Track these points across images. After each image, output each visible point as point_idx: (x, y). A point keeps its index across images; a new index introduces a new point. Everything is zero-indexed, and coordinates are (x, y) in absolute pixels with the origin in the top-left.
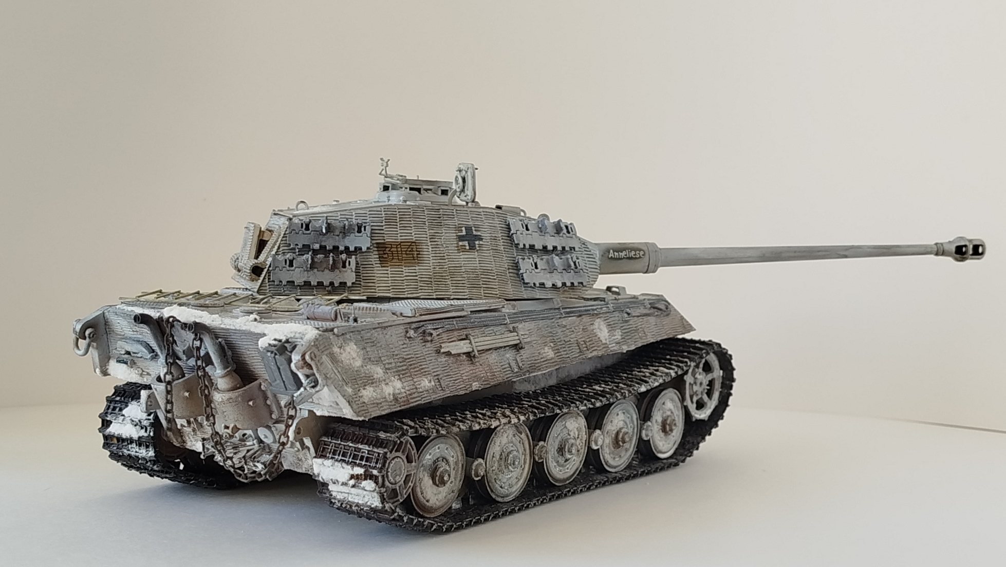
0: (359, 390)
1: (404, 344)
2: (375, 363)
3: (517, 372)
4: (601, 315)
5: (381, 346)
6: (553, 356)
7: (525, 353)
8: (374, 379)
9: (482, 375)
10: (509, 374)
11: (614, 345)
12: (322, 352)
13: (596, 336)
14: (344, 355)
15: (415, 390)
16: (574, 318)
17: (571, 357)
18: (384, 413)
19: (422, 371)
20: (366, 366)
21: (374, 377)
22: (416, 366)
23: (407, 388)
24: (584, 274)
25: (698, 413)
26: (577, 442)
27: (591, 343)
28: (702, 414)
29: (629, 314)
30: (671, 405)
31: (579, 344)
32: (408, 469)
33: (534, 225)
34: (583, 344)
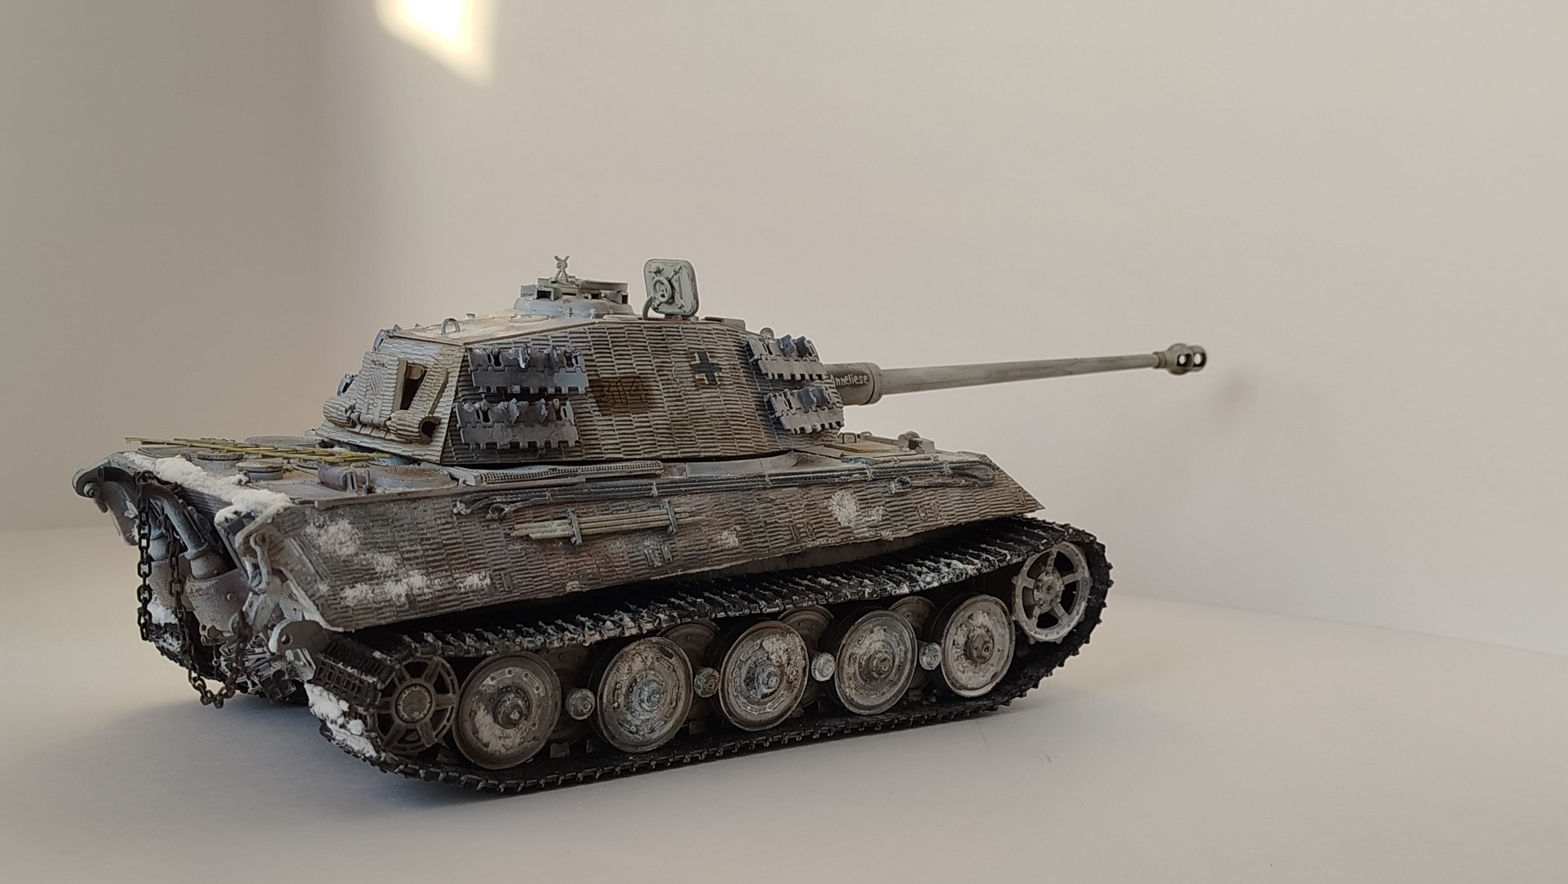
0: (342, 589)
1: (447, 523)
2: (384, 550)
3: (658, 568)
4: (850, 485)
5: (402, 526)
6: (737, 544)
7: (684, 539)
8: (376, 573)
9: (589, 571)
10: (643, 569)
11: (866, 529)
12: (286, 533)
13: (831, 516)
14: (324, 538)
15: (451, 591)
16: (795, 488)
17: (771, 547)
18: (383, 622)
20: (365, 555)
21: (377, 570)
22: (462, 555)
23: (438, 587)
24: (839, 410)
25: (1042, 632)
26: (785, 669)
27: (818, 526)
28: (1050, 633)
29: (905, 484)
30: (987, 619)
31: (794, 527)
32: (438, 703)
33: (774, 346)
34: (801, 528)
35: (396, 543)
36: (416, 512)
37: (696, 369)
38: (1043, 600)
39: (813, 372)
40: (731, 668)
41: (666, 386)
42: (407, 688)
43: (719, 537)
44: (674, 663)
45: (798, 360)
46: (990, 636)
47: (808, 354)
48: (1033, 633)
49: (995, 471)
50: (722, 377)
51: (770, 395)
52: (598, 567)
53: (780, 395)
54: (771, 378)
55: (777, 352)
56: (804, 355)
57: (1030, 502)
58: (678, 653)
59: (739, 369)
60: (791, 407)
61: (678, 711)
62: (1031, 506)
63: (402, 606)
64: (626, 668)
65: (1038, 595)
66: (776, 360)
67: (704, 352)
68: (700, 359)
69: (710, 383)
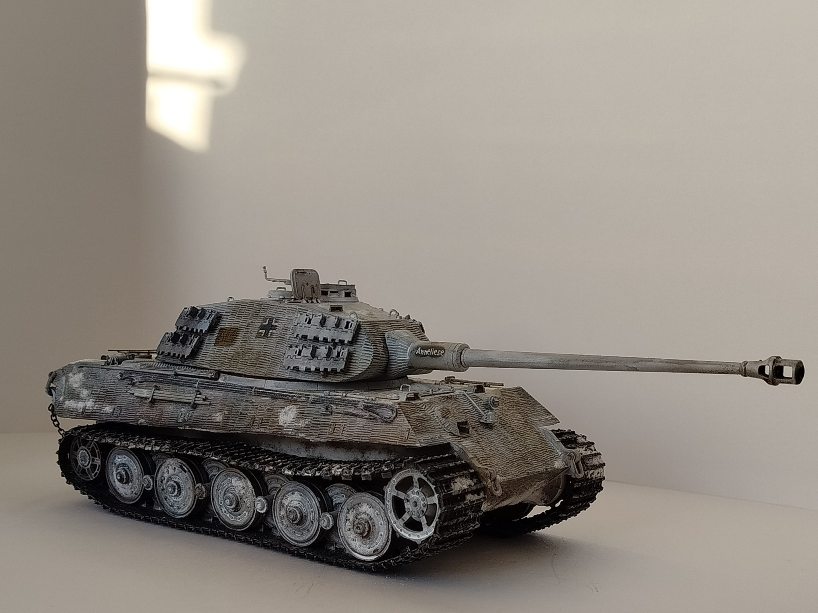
0: (66, 400)
1: (114, 382)
2: (88, 388)
3: (180, 422)
5: (99, 379)
6: (221, 420)
7: (199, 412)
8: (79, 397)
9: (152, 417)
12: (64, 374)
13: (277, 418)
15: (98, 411)
19: (113, 401)
20: (81, 388)
22: (111, 397)
23: (95, 408)
24: (344, 362)
25: (407, 531)
26: (244, 499)
27: (266, 421)
28: (413, 535)
29: (327, 409)
30: (370, 510)
31: (254, 419)
32: (93, 460)
33: (316, 320)
34: (256, 420)
35: (93, 386)
36: (107, 375)
37: (262, 327)
38: (411, 510)
39: (337, 338)
40: (215, 488)
41: (245, 335)
42: (81, 450)
43: (214, 415)
44: (187, 476)
45: (330, 330)
46: (369, 521)
47: (343, 328)
48: (399, 530)
49: (395, 414)
50: (274, 333)
51: (289, 345)
52: (156, 416)
53: (297, 347)
54: (295, 336)
55: (316, 323)
56: (340, 327)
57: (411, 440)
58: (189, 471)
59: (289, 330)
60: (300, 354)
61: (190, 502)
62: (411, 442)
63: (80, 413)
64: (166, 470)
65: (407, 505)
66: (310, 327)
67: (273, 319)
68: (268, 323)
69: (264, 336)
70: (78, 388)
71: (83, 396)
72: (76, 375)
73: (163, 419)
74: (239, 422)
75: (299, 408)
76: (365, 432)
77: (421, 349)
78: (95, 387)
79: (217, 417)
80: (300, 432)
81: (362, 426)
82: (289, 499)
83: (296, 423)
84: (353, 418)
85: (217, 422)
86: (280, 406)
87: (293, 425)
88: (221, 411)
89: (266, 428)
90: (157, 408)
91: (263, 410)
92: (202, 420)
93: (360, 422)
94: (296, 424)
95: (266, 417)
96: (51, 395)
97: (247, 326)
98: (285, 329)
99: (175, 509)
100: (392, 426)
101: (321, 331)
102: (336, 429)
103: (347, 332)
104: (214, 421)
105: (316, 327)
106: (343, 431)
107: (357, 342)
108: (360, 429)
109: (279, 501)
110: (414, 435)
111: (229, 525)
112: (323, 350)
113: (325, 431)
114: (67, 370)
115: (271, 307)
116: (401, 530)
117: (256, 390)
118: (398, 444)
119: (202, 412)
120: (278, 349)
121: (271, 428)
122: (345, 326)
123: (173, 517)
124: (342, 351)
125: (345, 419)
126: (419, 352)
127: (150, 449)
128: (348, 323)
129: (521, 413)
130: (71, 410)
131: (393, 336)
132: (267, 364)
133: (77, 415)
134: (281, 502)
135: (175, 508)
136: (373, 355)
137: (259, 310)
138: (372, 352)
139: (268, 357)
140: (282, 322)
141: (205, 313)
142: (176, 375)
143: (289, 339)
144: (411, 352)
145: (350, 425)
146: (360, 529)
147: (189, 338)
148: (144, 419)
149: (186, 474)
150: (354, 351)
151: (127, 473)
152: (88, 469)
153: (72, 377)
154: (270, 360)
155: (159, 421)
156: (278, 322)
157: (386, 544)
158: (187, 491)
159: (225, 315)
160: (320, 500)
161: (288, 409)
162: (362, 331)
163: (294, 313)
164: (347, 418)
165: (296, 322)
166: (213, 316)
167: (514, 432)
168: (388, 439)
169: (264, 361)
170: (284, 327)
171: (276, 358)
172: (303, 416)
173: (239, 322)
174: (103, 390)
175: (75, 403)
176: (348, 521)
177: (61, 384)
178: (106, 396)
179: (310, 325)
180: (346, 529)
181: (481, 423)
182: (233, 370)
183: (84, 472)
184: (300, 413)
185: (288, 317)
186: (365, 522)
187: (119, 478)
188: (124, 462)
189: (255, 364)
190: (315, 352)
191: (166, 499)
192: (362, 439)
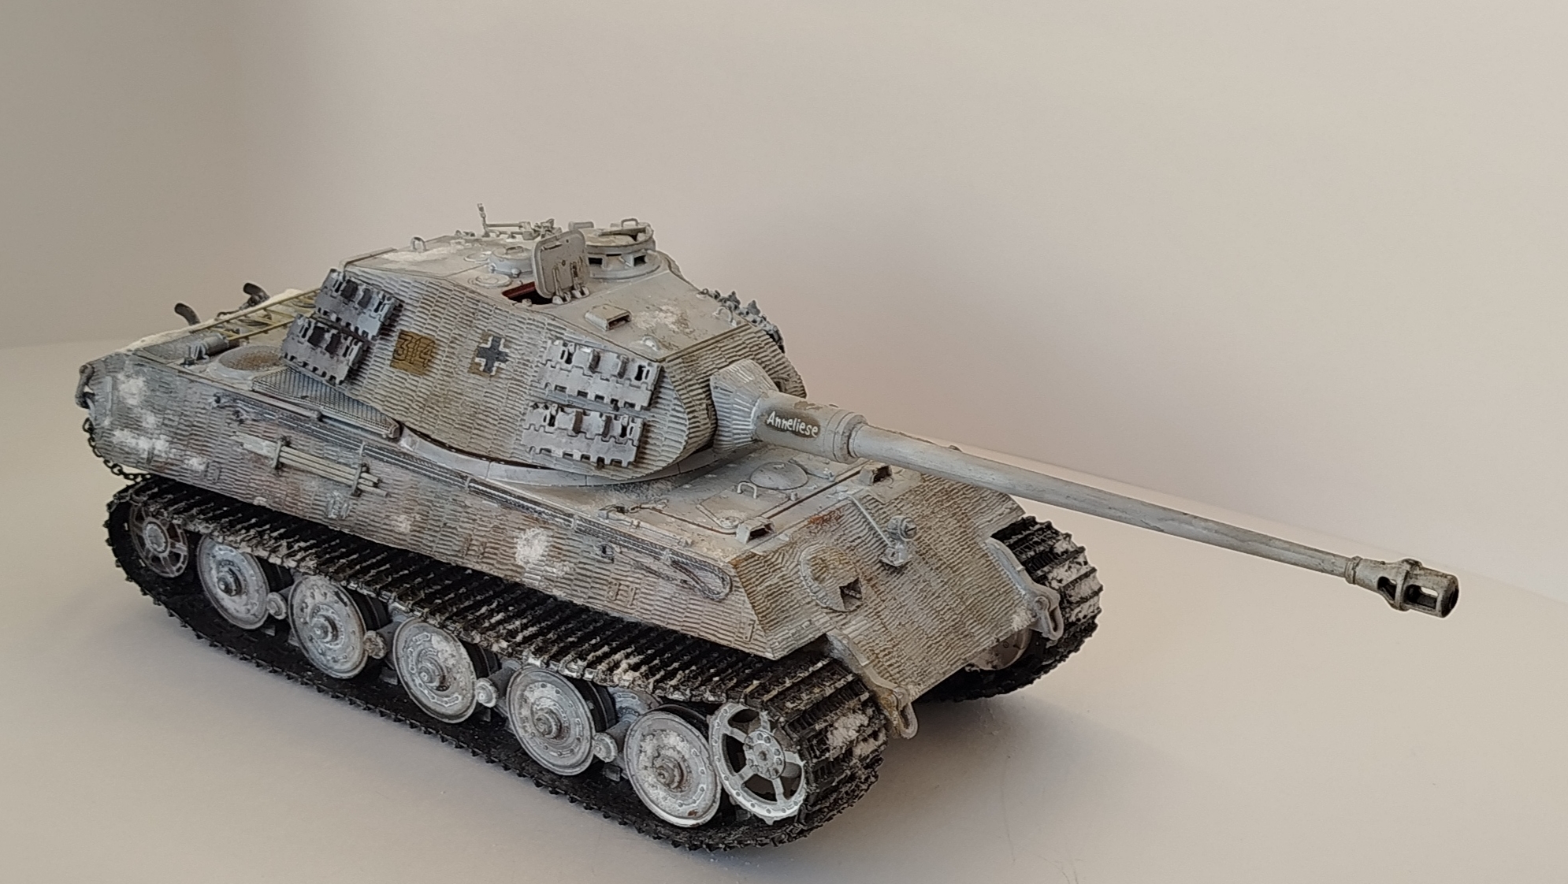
1: (204, 409)
2: (155, 411)
3: (331, 519)
4: (553, 528)
5: (176, 397)
7: (366, 505)
9: (279, 495)
12: (109, 372)
13: (512, 548)
14: (123, 386)
15: (178, 463)
16: (496, 505)
17: (434, 549)
19: (204, 448)
20: (142, 409)
21: (142, 424)
22: (200, 438)
23: (171, 456)
24: (635, 448)
25: (749, 798)
26: (455, 675)
27: (492, 550)
28: (759, 806)
29: (604, 551)
30: (682, 744)
31: (469, 541)
32: (173, 546)
33: (583, 356)
34: (474, 545)
35: (166, 409)
36: (189, 391)
37: (481, 353)
38: (756, 763)
39: (622, 398)
40: (401, 645)
41: (448, 359)
42: (150, 523)
43: (396, 518)
44: (349, 612)
45: (607, 380)
46: (681, 764)
47: (633, 378)
48: (734, 793)
49: (728, 590)
50: (503, 369)
51: (532, 404)
52: (287, 496)
53: (547, 408)
54: (543, 387)
55: (581, 363)
56: (625, 376)
57: (756, 642)
58: (352, 604)
59: (531, 367)
60: (551, 424)
61: (355, 657)
62: (756, 647)
63: (143, 459)
64: (308, 593)
65: (748, 754)
66: (569, 371)
67: (500, 339)
68: (492, 344)
69: (484, 371)
70: (136, 407)
71: (147, 426)
72: (132, 381)
73: (300, 504)
74: (441, 542)
75: (552, 537)
76: (674, 610)
77: (776, 416)
78: (169, 411)
79: (401, 522)
80: (556, 586)
81: (669, 597)
82: (537, 694)
83: (547, 565)
84: (652, 579)
85: (400, 534)
86: (517, 526)
87: (542, 568)
88: (408, 511)
89: (492, 565)
90: (289, 480)
91: (486, 526)
92: (372, 523)
93: (667, 589)
94: (548, 569)
95: (491, 542)
96: (86, 406)
97: (452, 342)
98: (524, 364)
99: (328, 661)
100: (722, 609)
101: (591, 382)
102: (620, 592)
103: (639, 387)
104: (396, 529)
105: (581, 371)
106: (634, 599)
107: (657, 403)
108: (665, 603)
109: (519, 693)
110: (762, 633)
111: (428, 708)
112: (594, 421)
113: (602, 592)
114: (113, 364)
115: (497, 311)
116: (738, 794)
117: (472, 485)
118: (732, 645)
119: (372, 506)
120: (512, 403)
121: (501, 567)
122: (635, 374)
123: (326, 672)
124: (631, 425)
125: (636, 575)
126: (772, 421)
127: (278, 562)
128: (641, 368)
129: (955, 513)
130: (127, 449)
131: (724, 385)
132: (491, 431)
133: (139, 462)
134: (522, 695)
135: (329, 658)
136: (687, 432)
137: (473, 314)
138: (686, 425)
139: (492, 416)
140: (518, 348)
141: (370, 298)
142: (322, 418)
143: (531, 386)
144: (758, 417)
145: (647, 591)
146: (664, 778)
147: (343, 341)
148: (264, 497)
149: (347, 608)
150: (653, 421)
151: (237, 580)
152: (164, 558)
153: (124, 383)
154: (496, 423)
155: (292, 508)
156: (509, 347)
157: (712, 805)
158: (349, 637)
159: (408, 304)
160: (592, 707)
161: (533, 534)
162: (668, 383)
163: (540, 332)
164: (641, 576)
165: (545, 358)
166: (387, 307)
167: (943, 567)
168: (716, 633)
169: (485, 424)
170: (522, 359)
171: (508, 422)
172: (560, 553)
173: (437, 327)
174: (186, 421)
175: (133, 437)
176: (643, 754)
177: (103, 388)
178: (191, 434)
179: (569, 366)
180: (641, 766)
181: (883, 564)
182: (428, 430)
183: (156, 559)
184: (554, 547)
185: (530, 338)
186: (674, 766)
187: (223, 587)
188: (230, 559)
189: (468, 427)
190: (581, 422)
191: (311, 640)
192: (668, 623)
